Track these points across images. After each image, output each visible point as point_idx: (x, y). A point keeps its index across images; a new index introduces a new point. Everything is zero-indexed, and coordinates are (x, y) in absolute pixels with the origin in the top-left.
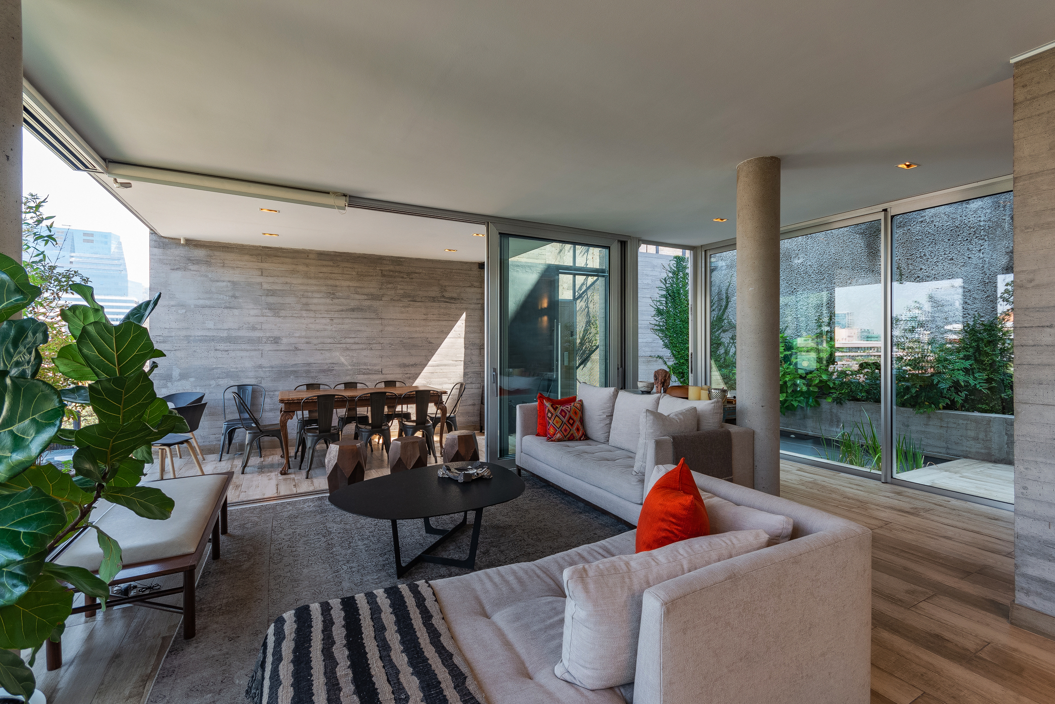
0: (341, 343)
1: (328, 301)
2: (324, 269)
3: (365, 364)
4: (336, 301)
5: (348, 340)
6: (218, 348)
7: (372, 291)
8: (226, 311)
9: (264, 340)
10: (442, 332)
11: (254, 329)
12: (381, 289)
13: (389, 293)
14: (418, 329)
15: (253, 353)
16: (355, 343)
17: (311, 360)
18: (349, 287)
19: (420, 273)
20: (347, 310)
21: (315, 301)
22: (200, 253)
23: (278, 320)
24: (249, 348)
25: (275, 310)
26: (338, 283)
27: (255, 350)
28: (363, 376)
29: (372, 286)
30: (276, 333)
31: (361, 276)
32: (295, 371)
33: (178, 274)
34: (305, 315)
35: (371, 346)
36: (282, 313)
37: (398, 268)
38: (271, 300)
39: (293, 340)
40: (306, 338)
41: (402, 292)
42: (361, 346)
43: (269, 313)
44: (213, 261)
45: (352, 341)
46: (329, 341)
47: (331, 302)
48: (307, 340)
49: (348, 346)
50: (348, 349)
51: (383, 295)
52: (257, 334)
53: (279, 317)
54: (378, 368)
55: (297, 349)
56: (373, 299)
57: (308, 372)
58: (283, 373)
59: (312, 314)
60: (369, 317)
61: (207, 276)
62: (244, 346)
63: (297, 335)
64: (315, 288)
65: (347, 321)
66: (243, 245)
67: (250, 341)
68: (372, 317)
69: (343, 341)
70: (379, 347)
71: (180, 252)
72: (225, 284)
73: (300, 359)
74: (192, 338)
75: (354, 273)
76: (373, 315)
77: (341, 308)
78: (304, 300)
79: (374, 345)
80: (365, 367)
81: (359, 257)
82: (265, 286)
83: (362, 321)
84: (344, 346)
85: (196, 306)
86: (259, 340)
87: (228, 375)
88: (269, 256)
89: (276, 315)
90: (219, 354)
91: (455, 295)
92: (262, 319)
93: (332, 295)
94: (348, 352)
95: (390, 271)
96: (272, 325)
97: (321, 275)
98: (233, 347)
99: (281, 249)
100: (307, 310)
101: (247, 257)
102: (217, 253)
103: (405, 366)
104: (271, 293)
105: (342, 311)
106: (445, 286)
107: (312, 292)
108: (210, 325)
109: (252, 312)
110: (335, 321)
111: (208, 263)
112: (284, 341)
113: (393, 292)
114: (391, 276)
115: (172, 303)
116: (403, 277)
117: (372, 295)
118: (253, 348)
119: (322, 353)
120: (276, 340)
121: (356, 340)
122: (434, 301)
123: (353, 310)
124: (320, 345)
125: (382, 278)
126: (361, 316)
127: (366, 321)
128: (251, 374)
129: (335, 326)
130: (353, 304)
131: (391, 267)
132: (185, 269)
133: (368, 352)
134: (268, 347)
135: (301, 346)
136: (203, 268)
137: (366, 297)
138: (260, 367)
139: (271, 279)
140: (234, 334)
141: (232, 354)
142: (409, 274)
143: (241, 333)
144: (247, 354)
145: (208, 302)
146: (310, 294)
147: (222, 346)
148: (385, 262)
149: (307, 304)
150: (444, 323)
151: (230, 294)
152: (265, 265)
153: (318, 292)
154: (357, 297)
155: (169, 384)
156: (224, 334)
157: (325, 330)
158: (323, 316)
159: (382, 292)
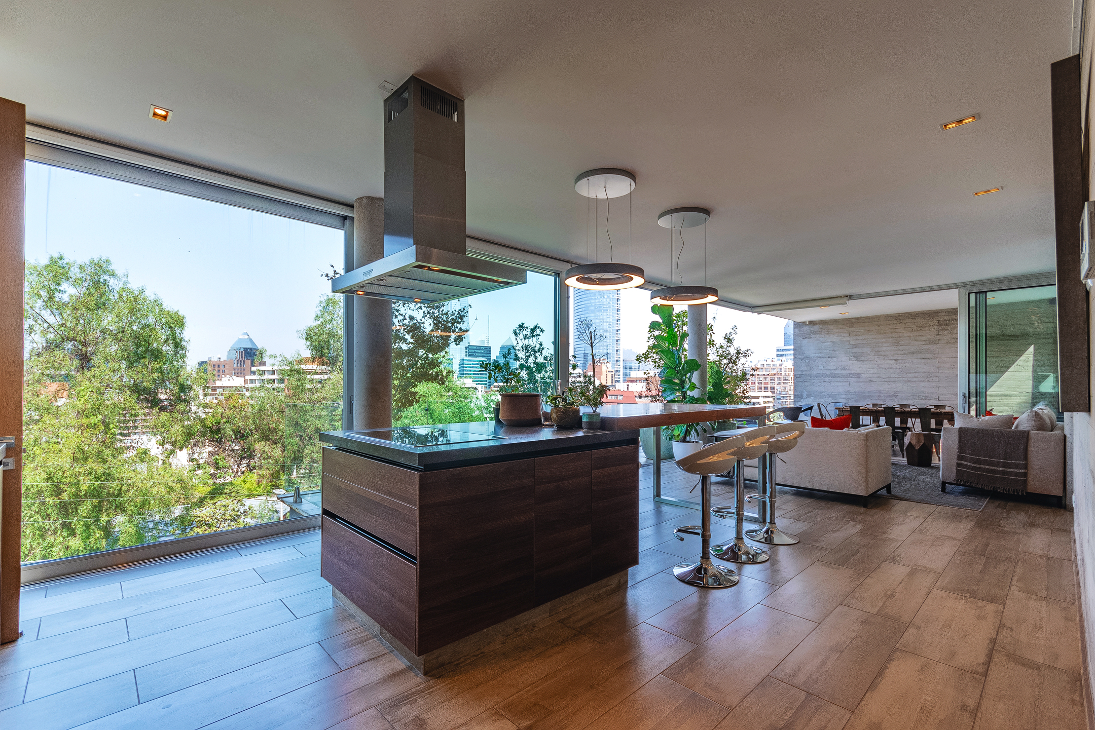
0: (903, 377)
1: (894, 348)
2: (891, 327)
3: (924, 393)
4: (900, 347)
5: (909, 375)
6: (825, 380)
7: (930, 337)
8: (829, 359)
9: (851, 376)
10: (1003, 366)
11: (845, 369)
12: (937, 335)
13: (945, 337)
15: (844, 384)
16: (915, 377)
17: (881, 389)
18: (909, 336)
20: (908, 353)
21: (884, 349)
22: (816, 328)
23: (859, 363)
24: (842, 380)
25: (857, 357)
26: (901, 335)
27: (845, 382)
29: (929, 334)
30: (858, 371)
31: (920, 328)
33: (806, 340)
34: (877, 359)
35: (929, 379)
36: (862, 358)
38: (854, 350)
39: (868, 376)
40: (878, 374)
42: (920, 379)
43: (853, 359)
44: (823, 331)
45: (913, 375)
46: (894, 375)
47: (896, 348)
49: (909, 379)
50: (909, 381)
51: (939, 340)
52: (846, 372)
53: (860, 361)
54: (936, 396)
55: (871, 381)
56: (930, 344)
57: (879, 396)
58: (864, 396)
59: (882, 358)
60: (927, 357)
61: (819, 340)
62: (839, 380)
63: (871, 372)
64: (884, 340)
65: (908, 361)
66: (838, 319)
67: (843, 376)
68: (929, 357)
69: (905, 376)
70: (936, 379)
71: (807, 328)
72: (829, 343)
73: (873, 388)
74: (812, 375)
75: (914, 326)
77: (903, 352)
78: (876, 349)
79: (931, 378)
80: (924, 395)
82: (852, 342)
83: (920, 361)
84: (906, 379)
85: (815, 357)
86: (848, 376)
87: (831, 396)
88: (854, 323)
89: (858, 360)
90: (826, 384)
92: (849, 363)
93: (897, 344)
95: (946, 320)
96: (856, 366)
97: (889, 331)
98: (833, 380)
99: (861, 317)
100: (878, 355)
101: (841, 326)
102: (825, 326)
104: (855, 346)
105: (904, 354)
106: (1006, 326)
107: (882, 343)
108: (821, 367)
109: (844, 359)
110: (899, 362)
111: (820, 333)
112: (863, 376)
113: (949, 336)
114: (947, 324)
115: (803, 357)
117: (929, 340)
118: (845, 380)
119: (889, 384)
120: (858, 376)
121: (916, 375)
123: (913, 353)
124: (888, 379)
125: (938, 327)
126: (920, 357)
127: (924, 361)
128: (843, 396)
129: (899, 365)
130: (913, 348)
131: (948, 317)
132: (809, 338)
133: (926, 383)
134: (853, 380)
135: (874, 379)
136: (818, 336)
137: (924, 343)
138: (848, 392)
139: (855, 338)
140: (834, 372)
141: (833, 384)
143: (838, 372)
144: (841, 384)
145: (820, 355)
146: (880, 344)
147: (827, 379)
148: (941, 314)
149: (878, 351)
151: (832, 349)
152: (851, 329)
153: (886, 343)
154: (917, 343)
155: (802, 400)
156: (828, 372)
157: (891, 368)
158: (890, 358)
159: (938, 337)
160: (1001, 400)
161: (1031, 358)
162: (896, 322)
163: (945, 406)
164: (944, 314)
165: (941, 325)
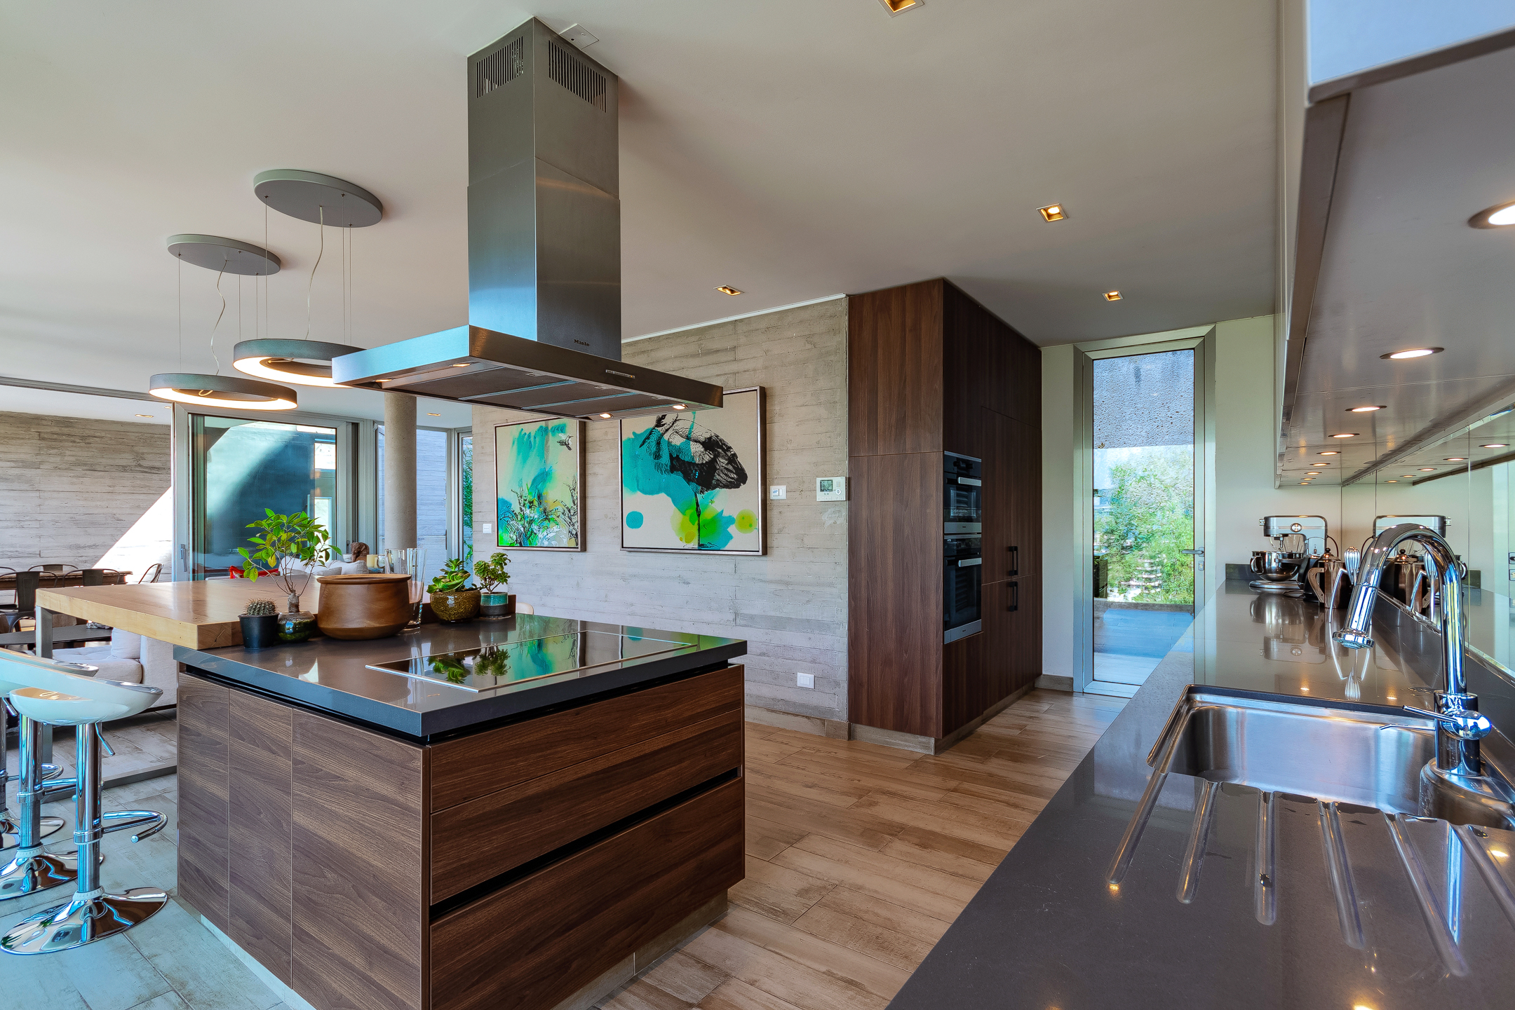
3: (11, 546)
7: (23, 456)
12: (37, 454)
13: (52, 459)
14: (98, 503)
19: (102, 437)
28: (8, 559)
29: (23, 452)
35: (22, 524)
37: (66, 430)
41: (73, 459)
51: (41, 463)
54: (36, 550)
56: (24, 467)
60: (19, 488)
68: (23, 488)
70: (35, 524)
76: (25, 487)
79: (26, 523)
80: (12, 549)
83: (7, 493)
91: (157, 464)
95: (54, 434)
103: (78, 547)
106: (143, 454)
113: (58, 459)
114: (55, 440)
116: (74, 442)
117: (22, 462)
122: (125, 471)
125: (39, 442)
126: (5, 488)
127: (12, 494)
131: (56, 429)
133: (17, 530)
137: (13, 464)
142: (83, 438)
150: (142, 497)
159: (39, 458)
164: (49, 423)
165: (44, 439)
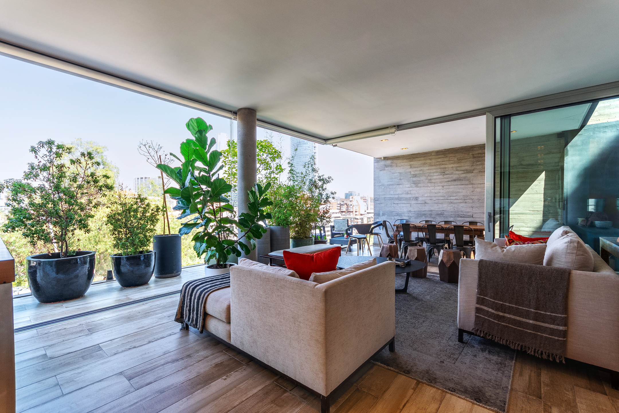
0: (448, 200)
1: (441, 177)
2: (439, 160)
3: (462, 212)
4: (445, 176)
5: (452, 198)
6: (394, 202)
7: (466, 168)
8: (397, 186)
9: (412, 199)
10: (520, 190)
11: (408, 193)
12: (472, 166)
13: (478, 167)
15: (408, 205)
16: (456, 199)
17: (432, 209)
18: (452, 167)
20: (452, 181)
21: (435, 177)
22: (389, 162)
23: (418, 188)
24: (406, 202)
25: (416, 184)
26: (446, 166)
27: (408, 203)
28: (460, 218)
29: (466, 165)
30: (417, 195)
31: (460, 160)
32: (425, 214)
33: (382, 172)
34: (429, 185)
35: (466, 201)
36: (419, 185)
38: (415, 179)
39: (424, 198)
40: (430, 197)
42: (460, 201)
43: (413, 185)
44: (393, 165)
45: (454, 198)
46: (441, 198)
47: (443, 177)
48: (430, 198)
49: (452, 201)
50: (451, 203)
51: (474, 170)
52: (409, 196)
53: (418, 187)
54: (471, 214)
55: (425, 203)
56: (467, 173)
57: (431, 215)
58: (419, 214)
59: (433, 185)
60: (464, 183)
61: (391, 172)
62: (404, 202)
63: (426, 196)
64: (435, 171)
65: (451, 187)
66: (404, 155)
67: (406, 199)
68: (466, 183)
69: (449, 198)
70: (471, 201)
71: (383, 163)
72: (397, 174)
73: (427, 208)
74: (386, 199)
75: (456, 159)
76: (467, 182)
77: (447, 180)
78: (429, 178)
79: (468, 200)
80: (462, 213)
81: (459, 149)
82: (412, 173)
83: (460, 186)
84: (450, 201)
85: (388, 185)
86: (409, 199)
87: (398, 215)
88: (414, 158)
89: (417, 186)
90: (395, 205)
92: (411, 189)
93: (443, 173)
94: (452, 205)
95: (479, 154)
96: (416, 192)
97: (438, 163)
98: (400, 202)
99: (419, 153)
100: (430, 183)
101: (405, 161)
102: (394, 161)
104: (415, 176)
105: (449, 181)
106: (523, 157)
107: (433, 173)
108: (392, 193)
109: (407, 186)
110: (445, 187)
111: (391, 166)
112: (420, 199)
114: (479, 157)
115: (380, 184)
117: (466, 170)
119: (438, 205)
120: (416, 199)
121: (457, 197)
123: (455, 180)
124: (437, 201)
125: (473, 159)
126: (460, 184)
127: (462, 186)
128: (407, 215)
129: (445, 190)
130: (455, 177)
132: (384, 170)
133: (464, 204)
134: (413, 202)
135: (428, 201)
136: (390, 168)
137: (463, 172)
138: (410, 211)
139: (415, 169)
140: (400, 196)
141: (399, 205)
143: (404, 196)
144: (404, 205)
145: (391, 183)
146: (432, 174)
147: (396, 202)
148: (475, 149)
149: (431, 180)
151: (399, 178)
152: (412, 163)
153: (436, 172)
154: (457, 172)
155: (379, 217)
156: (397, 196)
157: (439, 192)
158: (438, 185)
159: (473, 168)
160: (519, 218)
161: (543, 183)
162: (443, 156)
163: (477, 222)
164: (477, 149)
